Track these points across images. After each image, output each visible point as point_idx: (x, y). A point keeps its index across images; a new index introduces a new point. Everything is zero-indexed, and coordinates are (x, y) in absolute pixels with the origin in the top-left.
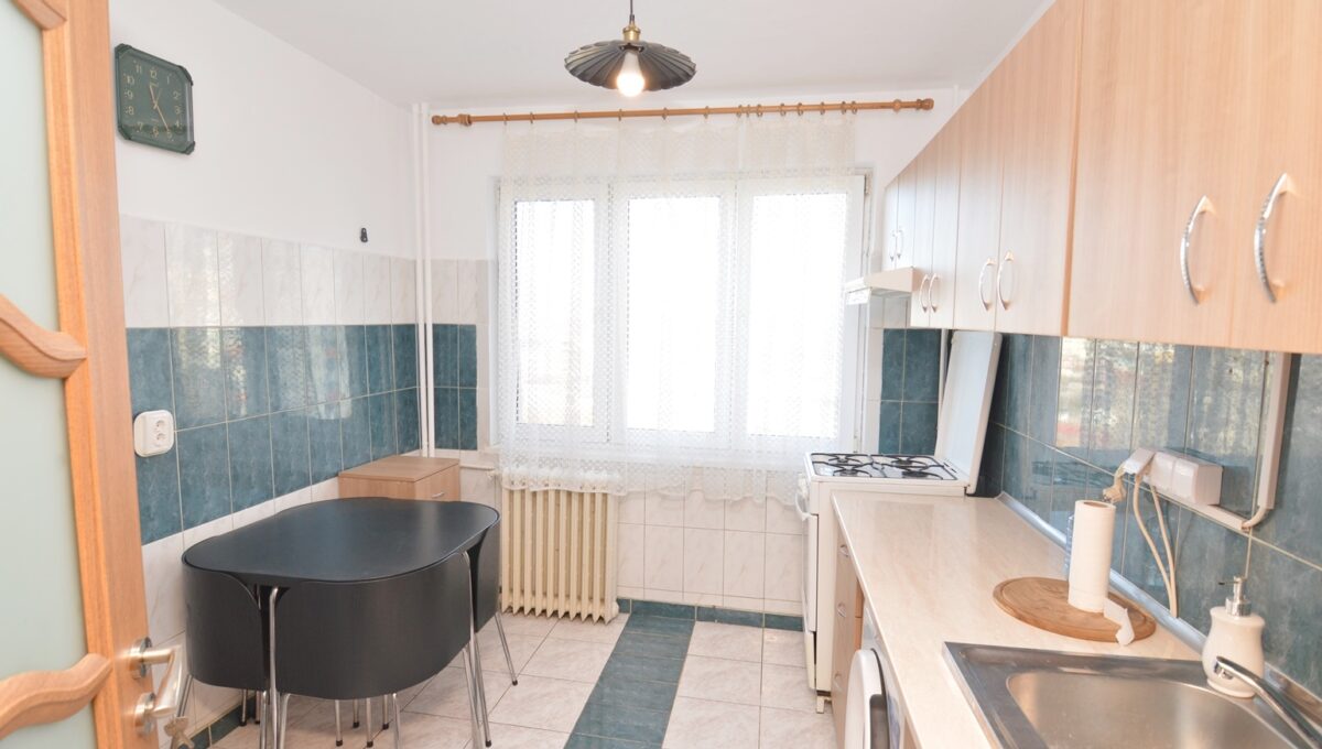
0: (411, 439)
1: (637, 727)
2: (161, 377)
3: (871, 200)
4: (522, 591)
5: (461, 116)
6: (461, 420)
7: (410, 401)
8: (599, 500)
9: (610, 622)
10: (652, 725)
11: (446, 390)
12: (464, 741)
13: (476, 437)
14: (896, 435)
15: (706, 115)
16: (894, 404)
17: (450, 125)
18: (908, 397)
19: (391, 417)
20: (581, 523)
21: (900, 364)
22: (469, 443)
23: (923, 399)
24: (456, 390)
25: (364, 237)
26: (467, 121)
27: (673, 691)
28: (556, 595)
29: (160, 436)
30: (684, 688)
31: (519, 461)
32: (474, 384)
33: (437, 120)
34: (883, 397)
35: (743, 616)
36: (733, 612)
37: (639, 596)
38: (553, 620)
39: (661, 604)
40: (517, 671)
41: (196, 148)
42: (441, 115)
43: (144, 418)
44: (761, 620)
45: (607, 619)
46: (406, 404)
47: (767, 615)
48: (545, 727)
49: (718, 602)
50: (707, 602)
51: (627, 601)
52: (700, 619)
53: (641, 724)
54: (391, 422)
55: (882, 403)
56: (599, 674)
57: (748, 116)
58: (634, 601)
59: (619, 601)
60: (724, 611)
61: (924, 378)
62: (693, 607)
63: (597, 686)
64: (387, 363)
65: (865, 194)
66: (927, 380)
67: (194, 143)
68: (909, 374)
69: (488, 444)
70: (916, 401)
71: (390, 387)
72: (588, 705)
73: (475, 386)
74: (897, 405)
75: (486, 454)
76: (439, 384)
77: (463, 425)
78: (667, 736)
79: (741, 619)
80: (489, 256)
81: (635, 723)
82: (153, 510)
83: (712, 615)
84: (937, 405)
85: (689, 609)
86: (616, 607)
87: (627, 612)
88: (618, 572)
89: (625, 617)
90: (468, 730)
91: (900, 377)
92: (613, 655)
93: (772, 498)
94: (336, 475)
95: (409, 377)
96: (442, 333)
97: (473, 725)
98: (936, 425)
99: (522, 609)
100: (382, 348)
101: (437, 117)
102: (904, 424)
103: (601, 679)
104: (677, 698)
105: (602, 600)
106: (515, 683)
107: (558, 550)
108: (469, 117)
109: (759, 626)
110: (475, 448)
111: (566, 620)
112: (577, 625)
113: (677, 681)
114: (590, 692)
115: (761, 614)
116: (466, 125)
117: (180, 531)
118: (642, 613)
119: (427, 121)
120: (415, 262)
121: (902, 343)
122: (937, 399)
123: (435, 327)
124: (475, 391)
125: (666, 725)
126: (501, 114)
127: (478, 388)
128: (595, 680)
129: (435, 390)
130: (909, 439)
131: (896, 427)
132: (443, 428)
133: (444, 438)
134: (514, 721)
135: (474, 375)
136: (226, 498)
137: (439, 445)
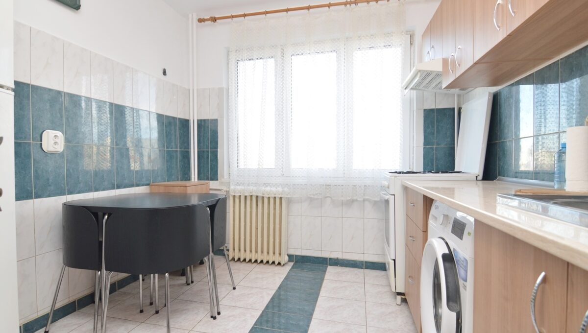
0: (186, 176)
1: (299, 309)
2: (59, 115)
3: (414, 47)
4: (240, 250)
5: (211, 17)
6: (211, 166)
7: (186, 156)
8: (278, 201)
9: (283, 265)
10: (306, 308)
11: (204, 151)
12: (206, 313)
13: (217, 174)
14: (433, 165)
15: (329, 7)
16: (431, 148)
17: (206, 22)
18: (437, 144)
19: (177, 163)
20: (269, 214)
21: (433, 127)
22: (214, 176)
23: (446, 145)
24: (208, 151)
25: (164, 73)
26: (214, 20)
27: (318, 294)
28: (256, 252)
29: (55, 143)
30: (323, 293)
31: (238, 184)
32: (217, 148)
33: (200, 20)
34: (425, 145)
35: (353, 262)
36: (347, 260)
37: (298, 253)
38: (255, 264)
39: (310, 257)
40: (236, 284)
41: (81, 8)
42: (202, 18)
43: (48, 132)
44: (363, 265)
45: (282, 264)
46: (184, 158)
47: (366, 262)
48: (249, 307)
49: (339, 256)
50: (334, 256)
51: (293, 255)
52: (330, 265)
53: (301, 308)
54: (177, 165)
55: (424, 148)
56: (278, 286)
57: (350, 5)
58: (296, 256)
59: (288, 255)
60: (343, 260)
61: (446, 133)
62: (326, 258)
63: (277, 291)
64: (175, 136)
65: (411, 44)
66: (448, 134)
67: (80, 5)
68: (438, 132)
69: (223, 177)
70: (442, 146)
71: (176, 148)
72: (273, 299)
73: (217, 149)
74: (432, 149)
75: (222, 182)
76: (200, 149)
77: (211, 169)
78: (315, 313)
79: (352, 264)
80: (224, 86)
81: (298, 307)
82: (51, 181)
83: (336, 262)
84: (454, 147)
85: (325, 259)
86: (287, 258)
87: (292, 261)
88: (288, 240)
89: (292, 264)
90: (209, 307)
91: (433, 134)
92: (286, 278)
93: (368, 200)
94: (148, 185)
95: (186, 145)
96: (202, 124)
97: (211, 306)
98: (454, 157)
99: (239, 259)
100: (173, 127)
101: (200, 19)
102: (436, 158)
103: (279, 288)
104: (319, 297)
105: (280, 254)
106: (234, 288)
107: (257, 229)
108: (215, 18)
109: (362, 268)
110: (217, 180)
111: (261, 265)
112: (267, 266)
113: (320, 290)
114: (273, 294)
115: (363, 262)
116: (214, 22)
117: (65, 195)
118: (300, 261)
119: (195, 21)
120: (189, 90)
121: (434, 116)
122: (454, 144)
123: (198, 120)
124: (217, 151)
125: (315, 308)
126: (230, 15)
127: (218, 150)
128: (276, 288)
129: (198, 152)
130: (440, 166)
131: (432, 161)
132: (202, 170)
133: (202, 175)
134: (233, 304)
135: (217, 143)
136: (90, 183)
137: (199, 178)
